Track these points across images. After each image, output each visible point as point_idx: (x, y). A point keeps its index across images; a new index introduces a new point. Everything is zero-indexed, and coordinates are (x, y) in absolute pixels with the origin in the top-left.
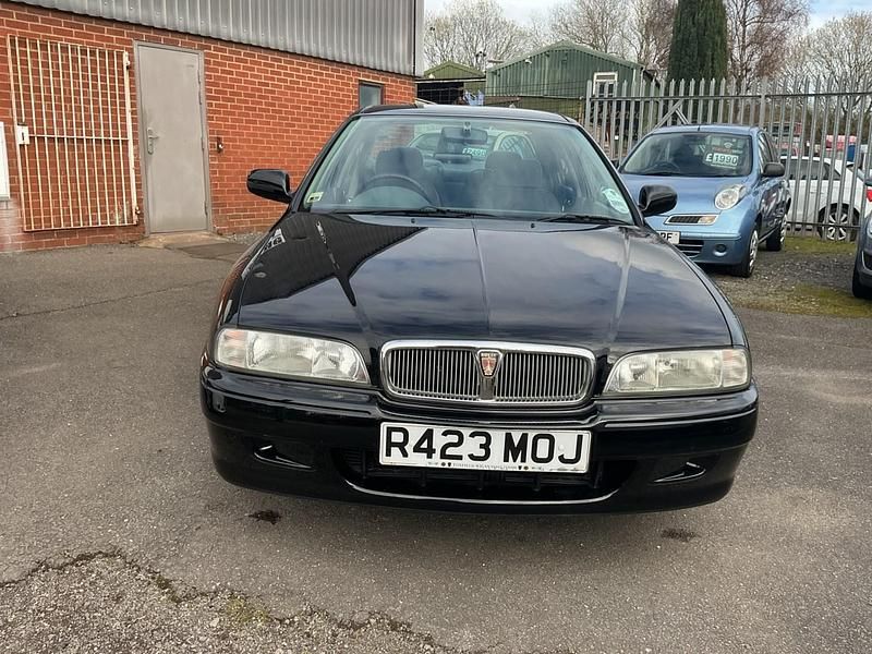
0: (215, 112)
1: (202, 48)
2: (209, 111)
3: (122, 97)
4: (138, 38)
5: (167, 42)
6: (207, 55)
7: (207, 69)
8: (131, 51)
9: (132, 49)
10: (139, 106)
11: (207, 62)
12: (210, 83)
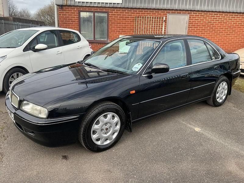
0: (190, 31)
1: (189, 13)
2: (188, 31)
3: (162, 29)
4: (169, 13)
5: (178, 13)
6: (190, 15)
7: (189, 19)
8: (166, 17)
9: (167, 16)
10: (166, 31)
11: (190, 17)
12: (190, 23)
